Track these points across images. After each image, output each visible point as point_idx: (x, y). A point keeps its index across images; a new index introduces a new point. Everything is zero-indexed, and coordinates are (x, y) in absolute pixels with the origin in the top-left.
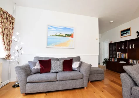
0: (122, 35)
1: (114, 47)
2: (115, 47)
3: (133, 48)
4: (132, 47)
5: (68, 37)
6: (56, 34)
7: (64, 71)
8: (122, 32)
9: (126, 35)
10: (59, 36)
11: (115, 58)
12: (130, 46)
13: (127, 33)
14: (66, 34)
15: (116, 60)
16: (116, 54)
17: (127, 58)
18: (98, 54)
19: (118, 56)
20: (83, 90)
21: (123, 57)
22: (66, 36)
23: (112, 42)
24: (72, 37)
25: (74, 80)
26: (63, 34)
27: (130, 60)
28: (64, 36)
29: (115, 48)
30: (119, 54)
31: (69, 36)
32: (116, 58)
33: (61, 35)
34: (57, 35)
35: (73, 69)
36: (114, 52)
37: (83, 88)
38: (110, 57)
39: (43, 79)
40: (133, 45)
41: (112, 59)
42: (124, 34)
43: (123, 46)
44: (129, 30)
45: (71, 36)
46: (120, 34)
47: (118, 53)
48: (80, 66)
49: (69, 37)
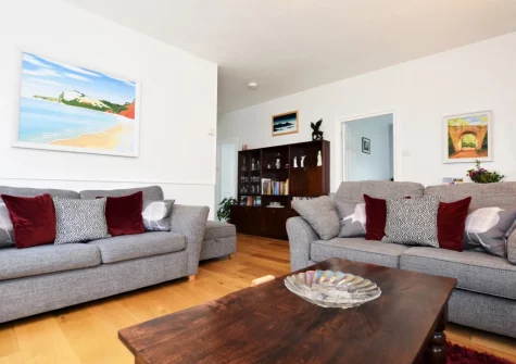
0: (275, 128)
1: (253, 162)
2: (256, 163)
3: (302, 165)
4: (299, 163)
5: (115, 115)
6: (62, 96)
7: (113, 236)
8: (276, 119)
9: (285, 129)
10: (74, 103)
11: (254, 196)
12: (295, 161)
13: (287, 124)
14: (105, 102)
15: (259, 202)
16: (260, 183)
17: (286, 193)
18: (214, 182)
19: (266, 190)
20: (185, 284)
21: (276, 193)
22: (103, 109)
23: (249, 148)
24: (131, 115)
25: (159, 258)
27: (294, 198)
28: (96, 108)
29: (256, 166)
30: (266, 184)
31: (117, 109)
32: (259, 194)
33: (82, 100)
34: (69, 97)
35: (146, 225)
36: (255, 179)
37: (185, 279)
38: (239, 195)
39: (46, 263)
40: (303, 158)
41: (245, 200)
42: (281, 126)
43: (278, 160)
44: (293, 116)
45: (126, 110)
46: (270, 124)
47: (263, 180)
48: (168, 216)
49: (118, 113)
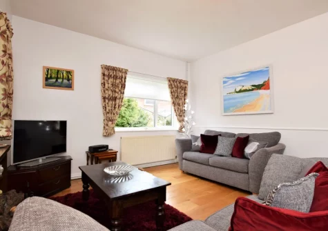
6: (235, 90)
10: (240, 91)
14: (253, 86)
22: (253, 90)
24: (268, 88)
26: (248, 86)
28: (249, 90)
31: (259, 87)
33: (243, 89)
34: (238, 90)
45: (265, 86)
49: (260, 89)
